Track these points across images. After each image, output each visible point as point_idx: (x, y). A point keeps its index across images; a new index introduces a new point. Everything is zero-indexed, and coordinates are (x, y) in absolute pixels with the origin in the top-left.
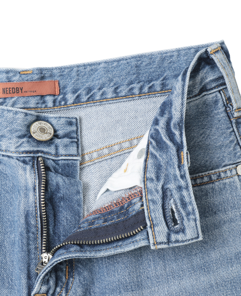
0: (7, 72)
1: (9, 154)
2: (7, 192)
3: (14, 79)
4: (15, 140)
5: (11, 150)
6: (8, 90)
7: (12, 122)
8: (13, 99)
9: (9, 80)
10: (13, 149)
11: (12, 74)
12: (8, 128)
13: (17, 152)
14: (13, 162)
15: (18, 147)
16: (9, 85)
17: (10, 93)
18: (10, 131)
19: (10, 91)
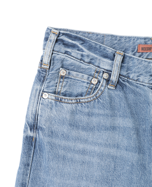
0: (145, 39)
1: (144, 84)
2: (141, 103)
3: (148, 43)
4: (149, 77)
5: (145, 82)
6: (145, 48)
7: (147, 68)
8: (148, 54)
9: (146, 43)
10: (147, 81)
11: (147, 40)
12: (145, 71)
13: (148, 83)
14: (146, 88)
15: (149, 81)
16: (146, 46)
17: (146, 50)
18: (146, 72)
19: (146, 49)
